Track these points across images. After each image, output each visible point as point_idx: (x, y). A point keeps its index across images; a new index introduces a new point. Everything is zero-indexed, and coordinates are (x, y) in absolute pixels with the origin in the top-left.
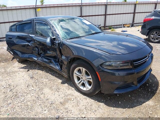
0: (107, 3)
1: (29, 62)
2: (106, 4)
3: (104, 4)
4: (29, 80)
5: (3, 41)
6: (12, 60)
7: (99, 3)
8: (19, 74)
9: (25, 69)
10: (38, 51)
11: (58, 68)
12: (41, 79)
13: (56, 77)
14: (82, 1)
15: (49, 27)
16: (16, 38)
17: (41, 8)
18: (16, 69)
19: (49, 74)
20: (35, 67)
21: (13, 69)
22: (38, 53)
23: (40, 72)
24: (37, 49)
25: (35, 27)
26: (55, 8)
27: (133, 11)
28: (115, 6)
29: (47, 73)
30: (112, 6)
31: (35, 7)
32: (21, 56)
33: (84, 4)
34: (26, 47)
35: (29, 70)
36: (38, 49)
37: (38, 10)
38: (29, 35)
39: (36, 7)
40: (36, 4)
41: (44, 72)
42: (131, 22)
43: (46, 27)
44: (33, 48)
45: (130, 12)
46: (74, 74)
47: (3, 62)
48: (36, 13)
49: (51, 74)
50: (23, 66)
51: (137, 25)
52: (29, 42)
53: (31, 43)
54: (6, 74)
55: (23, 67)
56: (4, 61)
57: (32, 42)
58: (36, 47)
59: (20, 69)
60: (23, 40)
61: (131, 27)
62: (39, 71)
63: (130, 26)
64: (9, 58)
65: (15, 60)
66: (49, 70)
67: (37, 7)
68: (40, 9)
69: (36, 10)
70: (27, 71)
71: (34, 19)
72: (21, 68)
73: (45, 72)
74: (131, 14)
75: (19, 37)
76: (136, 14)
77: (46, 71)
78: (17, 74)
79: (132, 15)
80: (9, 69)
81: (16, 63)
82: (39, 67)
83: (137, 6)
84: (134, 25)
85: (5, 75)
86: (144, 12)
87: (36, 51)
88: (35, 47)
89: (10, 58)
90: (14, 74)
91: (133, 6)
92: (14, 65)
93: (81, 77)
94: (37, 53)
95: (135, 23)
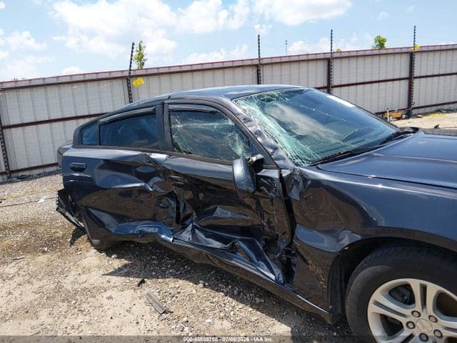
0: (332, 53)
1: (132, 246)
2: (329, 56)
3: (322, 57)
4: (155, 325)
5: (31, 179)
6: (72, 243)
7: (307, 55)
8: (110, 298)
9: (127, 275)
10: (178, 208)
11: (271, 275)
12: (201, 319)
13: (258, 310)
14: (259, 53)
15: (230, 123)
16: (101, 167)
17: (145, 78)
18: (95, 278)
19: (223, 294)
20: (160, 265)
21: (83, 277)
22: (178, 214)
23: (187, 287)
24: (174, 204)
25: (166, 127)
26: (195, 73)
27: (405, 74)
28: (353, 61)
29: (213, 293)
30: (345, 62)
31: (127, 74)
32: (116, 231)
33: (265, 62)
34: (133, 197)
35: (143, 282)
36: (178, 203)
37: (136, 83)
38: (148, 157)
39: (130, 73)
40: (131, 66)
41: (201, 285)
42: (404, 105)
43: (216, 125)
44: (160, 198)
45: (398, 77)
46: (372, 309)
47: (44, 252)
48: (129, 91)
49: (233, 296)
50: (117, 263)
51: (421, 111)
52: (146, 177)
53: (151, 183)
54: (63, 301)
55: (120, 269)
56: (46, 249)
57: (157, 179)
58: (171, 195)
59: (108, 277)
60: (124, 172)
61: (406, 118)
62: (181, 282)
63: (404, 116)
64: (60, 234)
65: (83, 242)
66: (216, 279)
67: (132, 73)
68: (140, 81)
69: (129, 84)
70: (139, 285)
71: (165, 102)
72: (111, 274)
73: (205, 286)
74: (402, 81)
75: (110, 164)
76: (416, 82)
77: (207, 284)
78: (105, 301)
79: (405, 84)
80: (70, 278)
81: (88, 254)
82: (175, 264)
83: (417, 58)
84: (414, 112)
85: (61, 304)
86: (449, 72)
87: (169, 210)
88: (166, 196)
89: (63, 235)
90: (93, 299)
91: (406, 59)
92: (85, 262)
93: (408, 320)
94: (174, 215)
95: (416, 105)
